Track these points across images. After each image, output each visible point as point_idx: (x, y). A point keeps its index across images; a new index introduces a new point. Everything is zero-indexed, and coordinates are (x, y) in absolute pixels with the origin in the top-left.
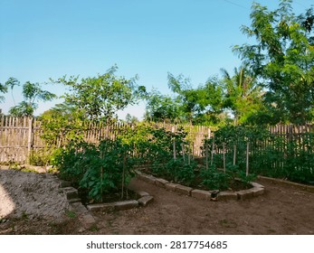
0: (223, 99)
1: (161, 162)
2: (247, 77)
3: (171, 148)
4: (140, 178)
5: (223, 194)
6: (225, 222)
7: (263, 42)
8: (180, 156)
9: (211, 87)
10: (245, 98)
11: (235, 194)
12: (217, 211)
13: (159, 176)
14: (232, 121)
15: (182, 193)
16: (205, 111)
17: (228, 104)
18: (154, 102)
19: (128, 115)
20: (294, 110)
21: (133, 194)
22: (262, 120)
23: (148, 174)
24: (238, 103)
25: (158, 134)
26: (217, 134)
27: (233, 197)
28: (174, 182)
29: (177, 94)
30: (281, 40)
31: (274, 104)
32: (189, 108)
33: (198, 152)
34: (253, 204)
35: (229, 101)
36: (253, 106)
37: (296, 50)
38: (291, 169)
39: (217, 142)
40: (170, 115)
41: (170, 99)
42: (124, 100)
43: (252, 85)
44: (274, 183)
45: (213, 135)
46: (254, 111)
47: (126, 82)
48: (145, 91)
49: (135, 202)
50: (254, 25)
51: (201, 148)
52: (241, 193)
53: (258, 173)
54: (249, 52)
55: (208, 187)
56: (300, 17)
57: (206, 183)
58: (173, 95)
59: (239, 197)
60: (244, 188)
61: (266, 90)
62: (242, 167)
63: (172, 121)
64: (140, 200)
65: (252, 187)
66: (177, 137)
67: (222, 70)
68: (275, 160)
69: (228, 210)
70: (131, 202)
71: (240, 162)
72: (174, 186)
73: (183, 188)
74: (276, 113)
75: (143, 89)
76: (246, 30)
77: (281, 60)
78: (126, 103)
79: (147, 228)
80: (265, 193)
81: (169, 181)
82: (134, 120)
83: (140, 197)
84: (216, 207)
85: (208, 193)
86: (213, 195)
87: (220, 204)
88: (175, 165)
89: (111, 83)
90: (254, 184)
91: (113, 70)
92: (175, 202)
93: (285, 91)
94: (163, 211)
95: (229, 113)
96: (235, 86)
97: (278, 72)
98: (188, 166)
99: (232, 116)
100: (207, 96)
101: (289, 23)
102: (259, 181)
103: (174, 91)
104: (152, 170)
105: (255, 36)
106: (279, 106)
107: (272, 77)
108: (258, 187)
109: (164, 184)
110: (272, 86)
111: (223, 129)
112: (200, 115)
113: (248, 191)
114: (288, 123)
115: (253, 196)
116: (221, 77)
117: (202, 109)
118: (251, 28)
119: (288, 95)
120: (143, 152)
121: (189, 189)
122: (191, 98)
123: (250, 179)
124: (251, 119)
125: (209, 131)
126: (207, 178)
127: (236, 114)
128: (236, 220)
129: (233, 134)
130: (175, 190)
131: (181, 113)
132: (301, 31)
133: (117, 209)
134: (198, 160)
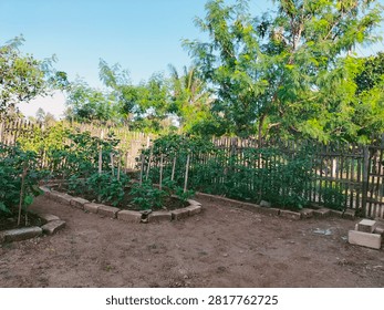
0: (169, 101)
1: (82, 176)
2: (197, 79)
3: (96, 159)
4: (48, 197)
5: (155, 214)
6: (154, 247)
7: (216, 40)
8: (109, 169)
9: (155, 86)
10: (192, 104)
11: (169, 214)
12: (146, 234)
13: (77, 195)
14: (176, 129)
15: (105, 215)
16: (146, 115)
17: (173, 109)
18: (77, 96)
19: (41, 110)
20: (240, 121)
21: (35, 219)
22: (208, 130)
23: (61, 191)
24: (184, 109)
25: (80, 140)
26: (157, 144)
27: (166, 217)
28: (97, 202)
29: (111, 90)
30: (234, 43)
31: (222, 114)
32: (126, 109)
33: (131, 165)
34: (187, 224)
35: (175, 105)
36: (200, 113)
37: (247, 57)
38: (231, 185)
39: (157, 153)
40: (100, 116)
41: (101, 94)
42: (31, 89)
43: (201, 89)
44: (212, 200)
45: (152, 144)
46: (201, 120)
47: (35, 63)
48: (65, 79)
49: (38, 229)
50: (208, 18)
51: (137, 159)
52: (176, 212)
53: (198, 189)
54: (200, 50)
55: (140, 206)
56: (256, 20)
57: (137, 202)
58: (106, 90)
59: (173, 217)
60: (180, 207)
61: (215, 97)
62: (180, 182)
63: (104, 124)
64: (45, 226)
65: (188, 204)
66: (106, 144)
67: (170, 66)
68: (216, 175)
69: (159, 233)
70: (31, 230)
71: (179, 177)
72: (96, 206)
73: (108, 209)
74: (222, 124)
75: (62, 75)
76: (199, 23)
77: (232, 65)
78: (34, 93)
79: (51, 262)
80: (202, 211)
81: (90, 200)
82: (49, 118)
83: (46, 222)
84: (145, 230)
85: (139, 214)
86: (144, 216)
87: (151, 226)
88: (99, 180)
89: (10, 62)
90: (191, 201)
91: (16, 42)
92: (94, 227)
93: (233, 101)
94: (77, 239)
95: (173, 119)
96: (183, 88)
97: (228, 79)
98: (117, 182)
99: (177, 124)
100: (150, 96)
101: (244, 23)
102: (197, 198)
103: (107, 84)
104: (67, 187)
105: (208, 32)
106: (226, 117)
107: (222, 83)
108: (195, 205)
109: (82, 205)
110: (221, 93)
111: (165, 138)
112: (139, 119)
113: (184, 210)
114: (233, 136)
115: (189, 215)
116: (168, 75)
117: (143, 111)
118: (205, 22)
119: (236, 105)
120: (56, 162)
121: (115, 210)
122: (129, 97)
123: (188, 196)
124: (196, 129)
125: (149, 139)
126: (140, 196)
127: (181, 121)
128: (166, 244)
129: (175, 144)
130: (97, 212)
131: (116, 114)
132: (255, 35)
133: (9, 240)
134: (131, 175)
